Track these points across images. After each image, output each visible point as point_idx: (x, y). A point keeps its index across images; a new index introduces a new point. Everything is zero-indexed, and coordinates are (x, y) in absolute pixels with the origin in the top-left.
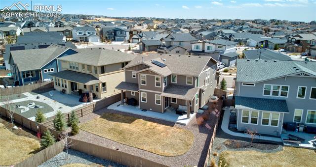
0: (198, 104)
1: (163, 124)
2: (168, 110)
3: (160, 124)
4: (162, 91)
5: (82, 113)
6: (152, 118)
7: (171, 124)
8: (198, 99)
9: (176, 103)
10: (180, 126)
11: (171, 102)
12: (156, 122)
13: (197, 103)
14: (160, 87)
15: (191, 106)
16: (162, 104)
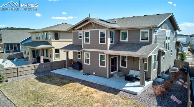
0: (156, 69)
1: (104, 91)
2: (116, 75)
3: (100, 90)
4: (107, 49)
5: (17, 73)
6: (91, 83)
7: (116, 91)
8: (157, 62)
9: (126, 67)
10: (129, 95)
11: (120, 66)
12: (95, 88)
13: (154, 68)
14: (105, 44)
15: (147, 70)
16: (106, 66)
